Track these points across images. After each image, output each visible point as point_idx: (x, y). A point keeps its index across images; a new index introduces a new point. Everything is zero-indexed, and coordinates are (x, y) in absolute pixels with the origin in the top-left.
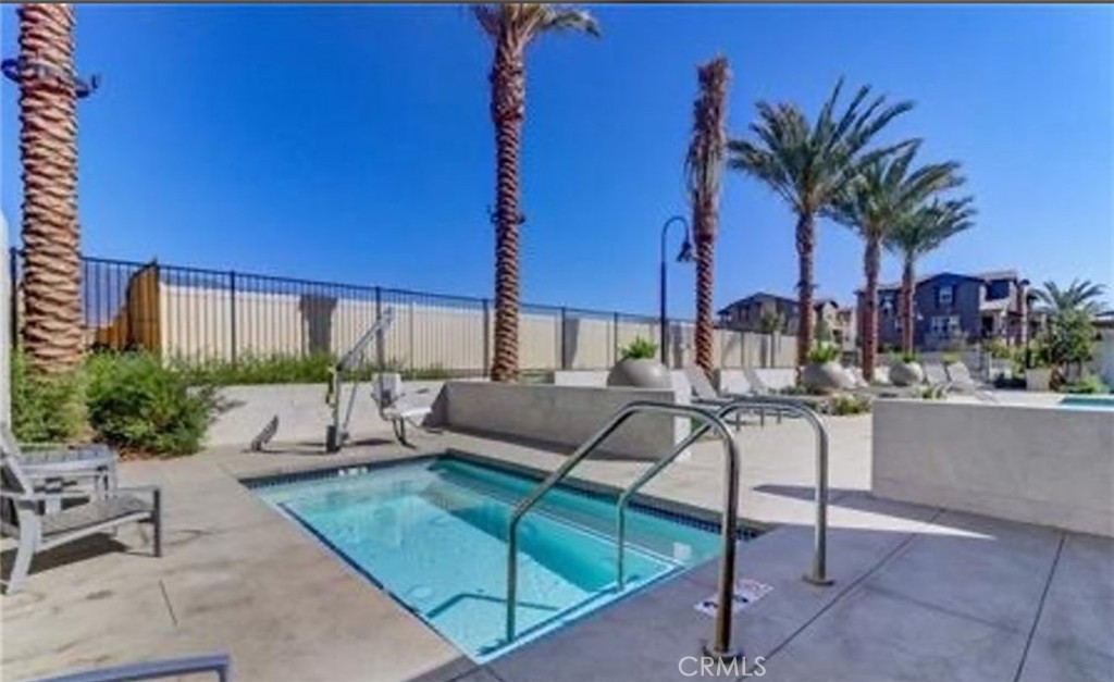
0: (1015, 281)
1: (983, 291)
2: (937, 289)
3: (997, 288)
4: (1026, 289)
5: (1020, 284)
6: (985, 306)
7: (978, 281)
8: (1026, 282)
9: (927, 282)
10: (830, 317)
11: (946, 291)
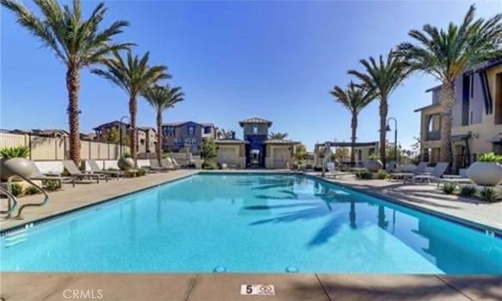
0: (213, 127)
1: (203, 130)
2: (189, 127)
3: (207, 130)
4: (217, 132)
5: (216, 129)
6: (204, 135)
7: (201, 126)
8: (217, 128)
9: (184, 124)
10: (152, 136)
11: (191, 129)
